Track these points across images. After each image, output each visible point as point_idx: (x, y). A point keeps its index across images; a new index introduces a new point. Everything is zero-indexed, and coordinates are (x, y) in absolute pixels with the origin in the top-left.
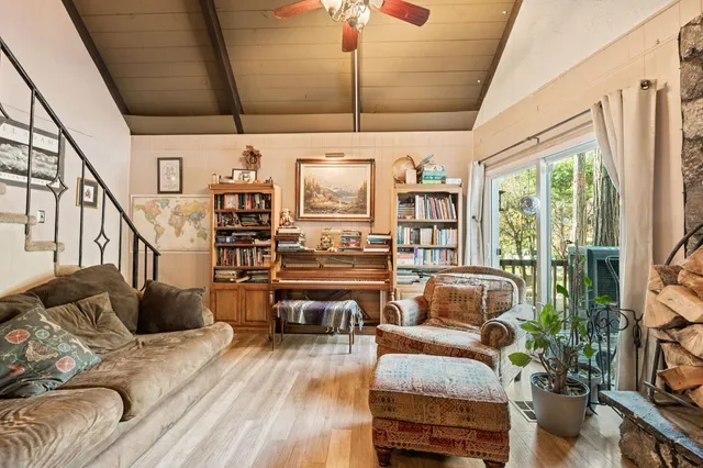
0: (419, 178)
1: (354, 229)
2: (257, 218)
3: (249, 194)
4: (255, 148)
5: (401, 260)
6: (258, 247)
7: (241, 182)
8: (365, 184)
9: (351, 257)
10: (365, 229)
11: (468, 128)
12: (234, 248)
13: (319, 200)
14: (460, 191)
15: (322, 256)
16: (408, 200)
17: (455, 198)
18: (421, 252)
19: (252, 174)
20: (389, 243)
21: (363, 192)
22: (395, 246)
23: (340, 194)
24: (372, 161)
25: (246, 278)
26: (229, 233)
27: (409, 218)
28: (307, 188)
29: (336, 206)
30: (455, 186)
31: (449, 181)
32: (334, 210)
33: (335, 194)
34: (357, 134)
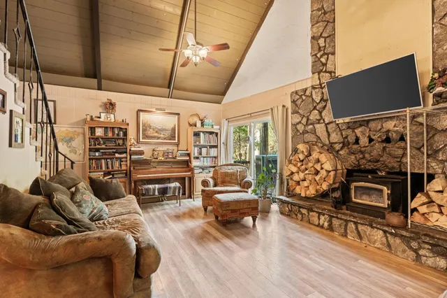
0: (202, 125)
1: (171, 148)
2: (115, 141)
3: (110, 128)
4: (113, 101)
5: (195, 163)
6: (116, 158)
7: (106, 120)
8: (175, 125)
9: (169, 162)
10: (175, 148)
11: (219, 103)
12: (100, 159)
13: (150, 132)
14: (218, 131)
15: (154, 162)
16: (197, 134)
17: (217, 134)
18: (202, 159)
19: (112, 116)
20: (189, 155)
21: (174, 130)
22: (192, 156)
23: (162, 130)
24: (178, 114)
25: (111, 176)
26: (97, 150)
27: (198, 143)
28: (144, 125)
29: (160, 136)
30: (216, 129)
31: (215, 127)
32: (159, 138)
33: (159, 130)
34: (170, 99)
